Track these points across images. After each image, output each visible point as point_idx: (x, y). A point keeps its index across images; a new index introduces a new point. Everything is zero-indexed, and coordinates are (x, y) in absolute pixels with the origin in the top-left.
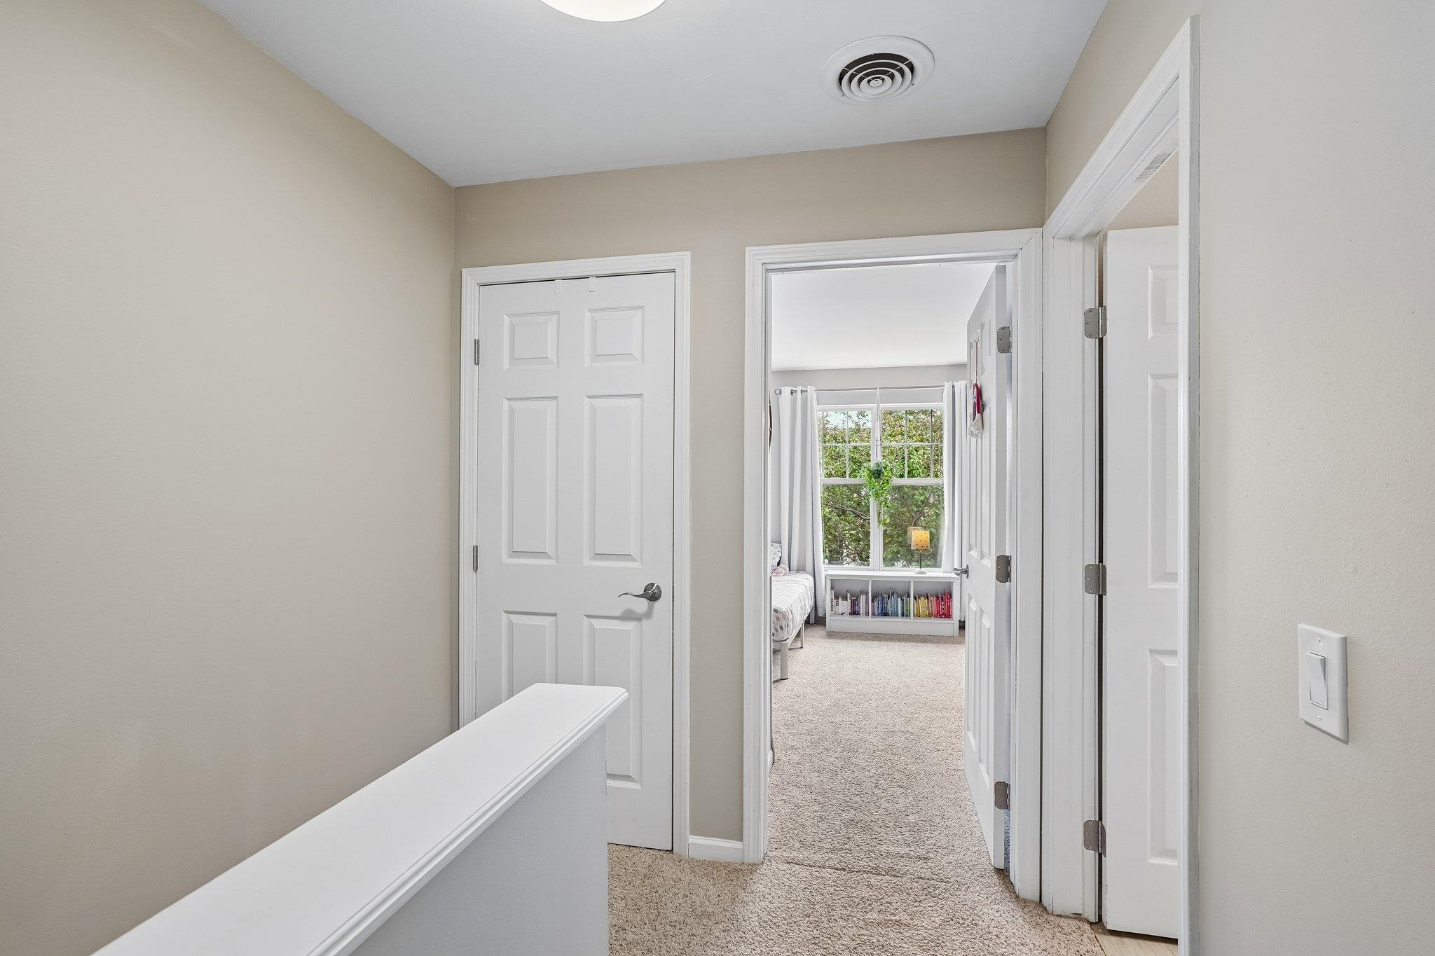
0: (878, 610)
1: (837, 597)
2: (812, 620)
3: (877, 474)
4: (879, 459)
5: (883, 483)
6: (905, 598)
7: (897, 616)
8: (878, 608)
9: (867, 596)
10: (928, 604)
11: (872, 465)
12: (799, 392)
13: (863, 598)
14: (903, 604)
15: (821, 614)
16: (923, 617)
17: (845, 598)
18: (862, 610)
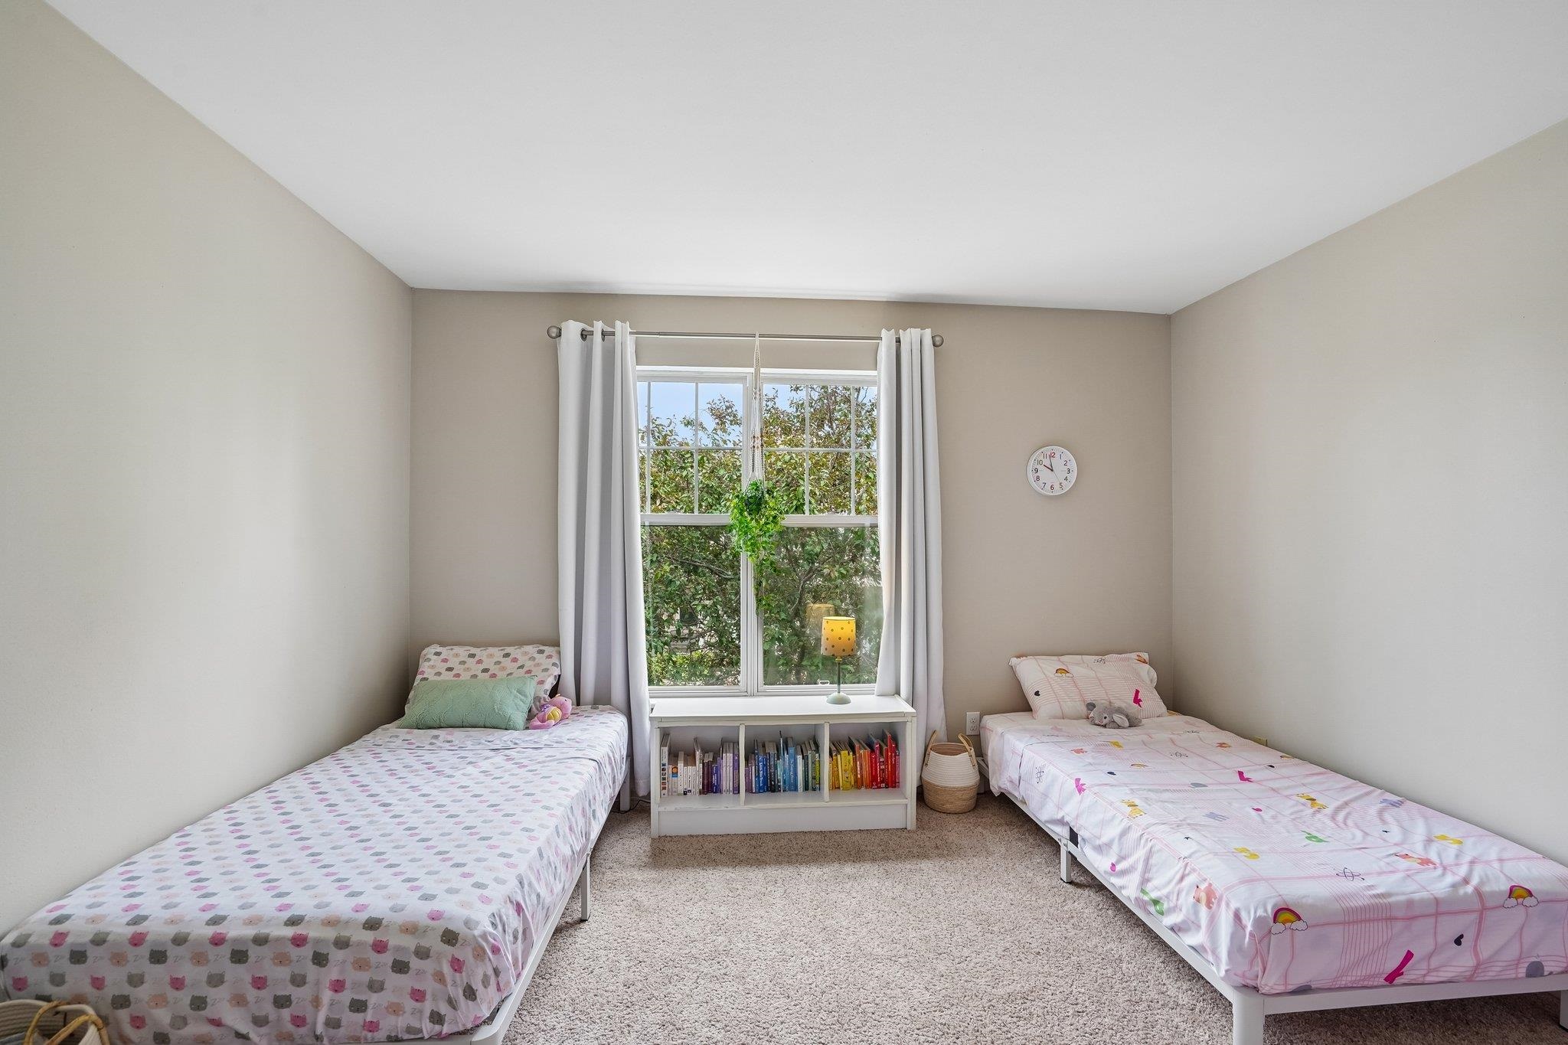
0: (758, 782)
1: (673, 756)
2: (625, 804)
3: (754, 504)
4: (759, 474)
5: (766, 524)
6: (809, 754)
7: (796, 789)
8: (757, 776)
9: (736, 755)
10: (855, 761)
11: (745, 487)
12: (598, 337)
13: (727, 758)
14: (806, 765)
15: (642, 793)
16: (846, 789)
17: (690, 759)
18: (727, 783)
